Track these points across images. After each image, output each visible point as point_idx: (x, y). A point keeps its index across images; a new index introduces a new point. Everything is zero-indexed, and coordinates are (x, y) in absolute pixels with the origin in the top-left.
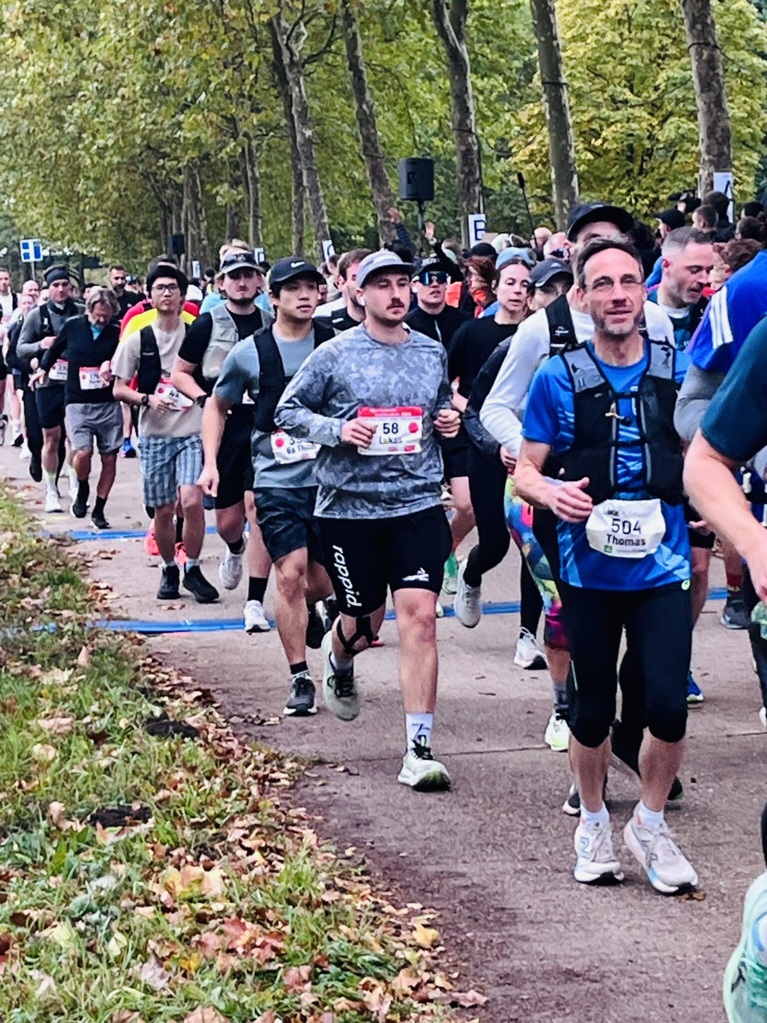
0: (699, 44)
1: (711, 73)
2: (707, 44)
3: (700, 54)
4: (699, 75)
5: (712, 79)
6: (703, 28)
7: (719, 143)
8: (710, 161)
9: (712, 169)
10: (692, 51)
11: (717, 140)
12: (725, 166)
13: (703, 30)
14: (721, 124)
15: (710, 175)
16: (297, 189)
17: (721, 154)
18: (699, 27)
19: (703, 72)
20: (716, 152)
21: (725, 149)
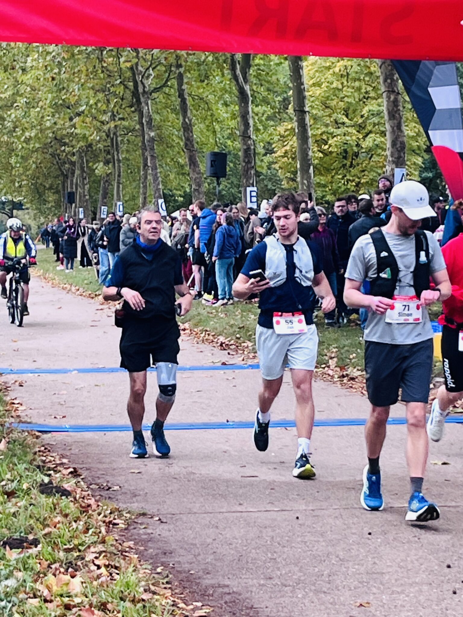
0: (389, 91)
1: (395, 109)
2: (393, 91)
3: (389, 97)
4: (388, 109)
5: (396, 112)
6: (391, 81)
7: (398, 151)
8: (393, 162)
9: (394, 166)
10: (385, 95)
11: (397, 149)
12: (401, 165)
13: (391, 83)
14: (400, 139)
15: (392, 170)
16: (144, 167)
17: (399, 157)
18: (389, 81)
19: (391, 109)
20: (396, 156)
21: (402, 155)
